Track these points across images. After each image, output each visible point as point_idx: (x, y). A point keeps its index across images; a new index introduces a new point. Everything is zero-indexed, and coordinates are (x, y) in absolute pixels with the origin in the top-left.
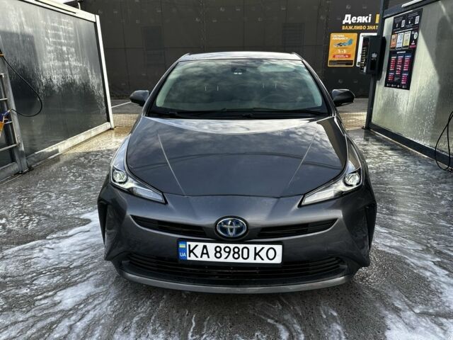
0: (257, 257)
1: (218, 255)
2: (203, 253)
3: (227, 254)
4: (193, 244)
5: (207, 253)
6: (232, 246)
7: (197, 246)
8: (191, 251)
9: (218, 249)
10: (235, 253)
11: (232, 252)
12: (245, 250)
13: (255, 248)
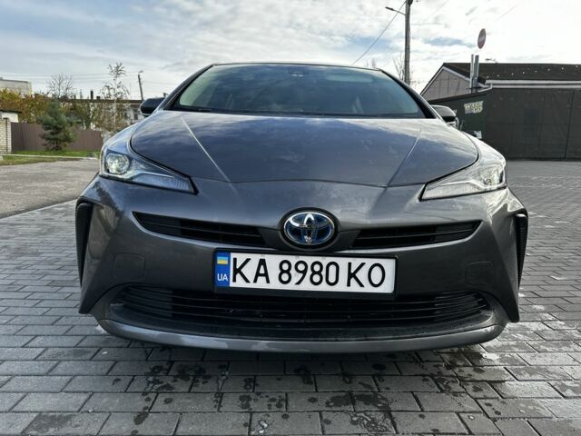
0: (353, 280)
1: (285, 277)
2: (258, 274)
3: (301, 275)
4: (241, 258)
5: (266, 275)
6: (309, 260)
7: (248, 260)
8: (237, 271)
9: (285, 267)
10: (314, 273)
11: (309, 273)
12: (332, 269)
13: (350, 264)
